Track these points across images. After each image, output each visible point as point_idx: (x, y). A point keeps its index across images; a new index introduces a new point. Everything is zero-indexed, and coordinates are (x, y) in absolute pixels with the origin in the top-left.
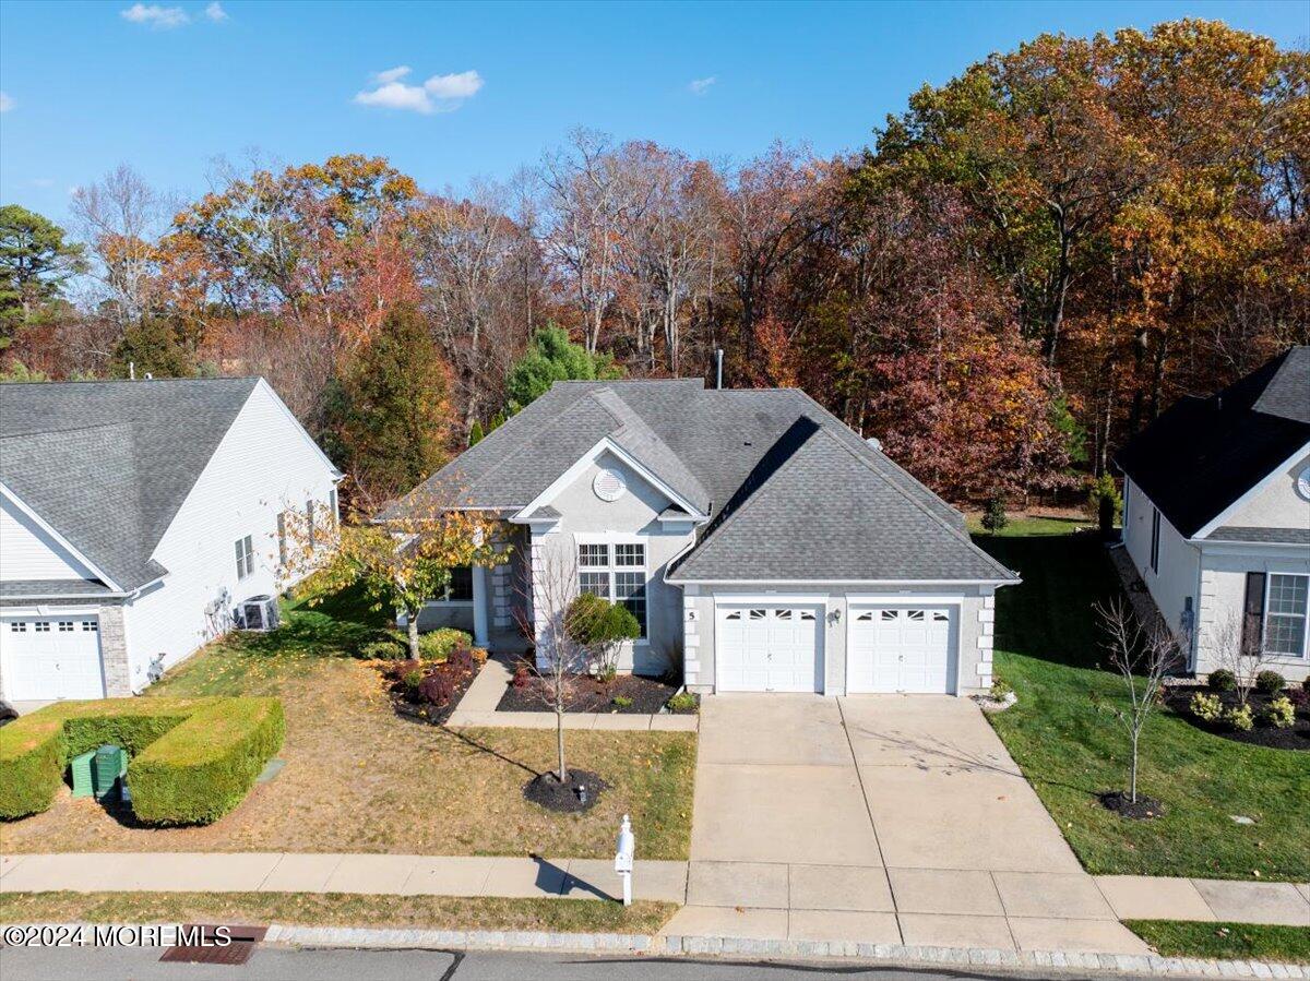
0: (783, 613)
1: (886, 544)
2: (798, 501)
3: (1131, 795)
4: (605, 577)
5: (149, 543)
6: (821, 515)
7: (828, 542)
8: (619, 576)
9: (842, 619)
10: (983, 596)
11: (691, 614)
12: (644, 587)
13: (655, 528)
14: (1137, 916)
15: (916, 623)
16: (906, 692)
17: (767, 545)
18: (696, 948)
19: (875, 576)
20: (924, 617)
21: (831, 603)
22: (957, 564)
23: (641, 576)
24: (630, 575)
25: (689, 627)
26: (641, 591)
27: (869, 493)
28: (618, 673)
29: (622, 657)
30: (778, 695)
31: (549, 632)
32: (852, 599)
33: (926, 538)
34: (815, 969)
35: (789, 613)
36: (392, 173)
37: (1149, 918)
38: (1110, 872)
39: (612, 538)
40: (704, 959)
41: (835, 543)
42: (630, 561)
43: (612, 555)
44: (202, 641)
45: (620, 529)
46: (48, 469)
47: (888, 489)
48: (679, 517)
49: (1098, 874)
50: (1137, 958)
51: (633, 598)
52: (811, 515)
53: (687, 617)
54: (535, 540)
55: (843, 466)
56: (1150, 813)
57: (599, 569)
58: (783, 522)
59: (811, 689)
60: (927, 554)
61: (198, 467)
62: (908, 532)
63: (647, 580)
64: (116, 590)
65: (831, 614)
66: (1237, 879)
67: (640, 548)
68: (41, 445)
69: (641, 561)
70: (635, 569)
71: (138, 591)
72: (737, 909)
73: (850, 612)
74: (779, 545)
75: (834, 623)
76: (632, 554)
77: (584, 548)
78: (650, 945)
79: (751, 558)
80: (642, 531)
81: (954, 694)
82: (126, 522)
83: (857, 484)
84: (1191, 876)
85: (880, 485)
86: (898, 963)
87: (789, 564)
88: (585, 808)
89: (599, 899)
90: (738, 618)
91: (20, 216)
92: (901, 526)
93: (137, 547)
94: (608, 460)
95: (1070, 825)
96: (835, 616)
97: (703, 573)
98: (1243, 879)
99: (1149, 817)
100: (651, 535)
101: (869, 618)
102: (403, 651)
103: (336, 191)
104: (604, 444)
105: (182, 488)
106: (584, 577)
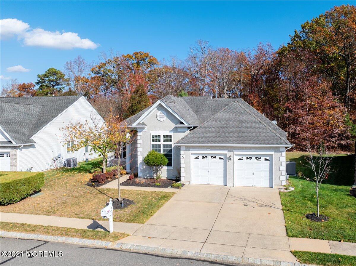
0: (213, 157)
1: (248, 134)
2: (222, 122)
3: (318, 214)
4: (160, 145)
5: (32, 134)
6: (228, 125)
7: (229, 133)
8: (164, 145)
9: (232, 159)
10: (281, 152)
11: (183, 156)
12: (171, 149)
13: (176, 130)
14: (298, 249)
15: (259, 161)
16: (255, 186)
17: (208, 134)
18: (124, 247)
19: (242, 143)
20: (261, 159)
21: (228, 153)
22: (272, 140)
23: (171, 145)
24: (167, 145)
25: (182, 161)
26: (171, 151)
27: (246, 119)
28: (162, 178)
29: (164, 172)
30: (211, 185)
31: (141, 164)
32: (235, 152)
33: (262, 132)
34: (162, 257)
35: (215, 157)
36: (151, 57)
37: (302, 250)
38: (296, 237)
39: (162, 133)
40: (126, 251)
41: (231, 134)
42: (167, 141)
43: (162, 139)
44: (49, 168)
45: (164, 130)
46: (6, 111)
47: (253, 118)
48: (182, 125)
49: (291, 237)
50: (290, 263)
51: (168, 153)
52: (225, 125)
53: (181, 157)
54: (139, 134)
55: (239, 111)
56: (323, 220)
57: (158, 143)
58: (215, 127)
59: (223, 184)
60: (262, 137)
61: (54, 116)
62: (256, 130)
63: (173, 147)
64: (15, 144)
65: (228, 158)
66: (348, 242)
67: (171, 136)
68: (7, 105)
69: (171, 141)
70: (169, 143)
71: (22, 145)
72: (149, 238)
73: (235, 157)
74: (212, 134)
75: (229, 160)
76: (168, 138)
77: (153, 136)
78: (111, 245)
79: (202, 138)
80: (171, 131)
81: (272, 188)
82: (27, 128)
83: (243, 116)
84: (329, 239)
85: (250, 117)
86: (194, 258)
87: (214, 140)
88: (121, 208)
89: (104, 231)
90: (198, 158)
91: (53, 70)
92: (254, 129)
93: (28, 135)
94: (160, 107)
95: (290, 222)
96: (230, 158)
97: (186, 142)
98: (350, 242)
99: (323, 221)
100: (174, 132)
101: (242, 159)
102: (101, 170)
103: (135, 62)
104: (159, 102)
105: (48, 121)
106: (153, 145)
